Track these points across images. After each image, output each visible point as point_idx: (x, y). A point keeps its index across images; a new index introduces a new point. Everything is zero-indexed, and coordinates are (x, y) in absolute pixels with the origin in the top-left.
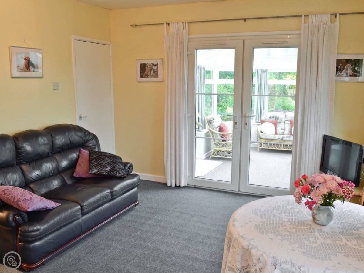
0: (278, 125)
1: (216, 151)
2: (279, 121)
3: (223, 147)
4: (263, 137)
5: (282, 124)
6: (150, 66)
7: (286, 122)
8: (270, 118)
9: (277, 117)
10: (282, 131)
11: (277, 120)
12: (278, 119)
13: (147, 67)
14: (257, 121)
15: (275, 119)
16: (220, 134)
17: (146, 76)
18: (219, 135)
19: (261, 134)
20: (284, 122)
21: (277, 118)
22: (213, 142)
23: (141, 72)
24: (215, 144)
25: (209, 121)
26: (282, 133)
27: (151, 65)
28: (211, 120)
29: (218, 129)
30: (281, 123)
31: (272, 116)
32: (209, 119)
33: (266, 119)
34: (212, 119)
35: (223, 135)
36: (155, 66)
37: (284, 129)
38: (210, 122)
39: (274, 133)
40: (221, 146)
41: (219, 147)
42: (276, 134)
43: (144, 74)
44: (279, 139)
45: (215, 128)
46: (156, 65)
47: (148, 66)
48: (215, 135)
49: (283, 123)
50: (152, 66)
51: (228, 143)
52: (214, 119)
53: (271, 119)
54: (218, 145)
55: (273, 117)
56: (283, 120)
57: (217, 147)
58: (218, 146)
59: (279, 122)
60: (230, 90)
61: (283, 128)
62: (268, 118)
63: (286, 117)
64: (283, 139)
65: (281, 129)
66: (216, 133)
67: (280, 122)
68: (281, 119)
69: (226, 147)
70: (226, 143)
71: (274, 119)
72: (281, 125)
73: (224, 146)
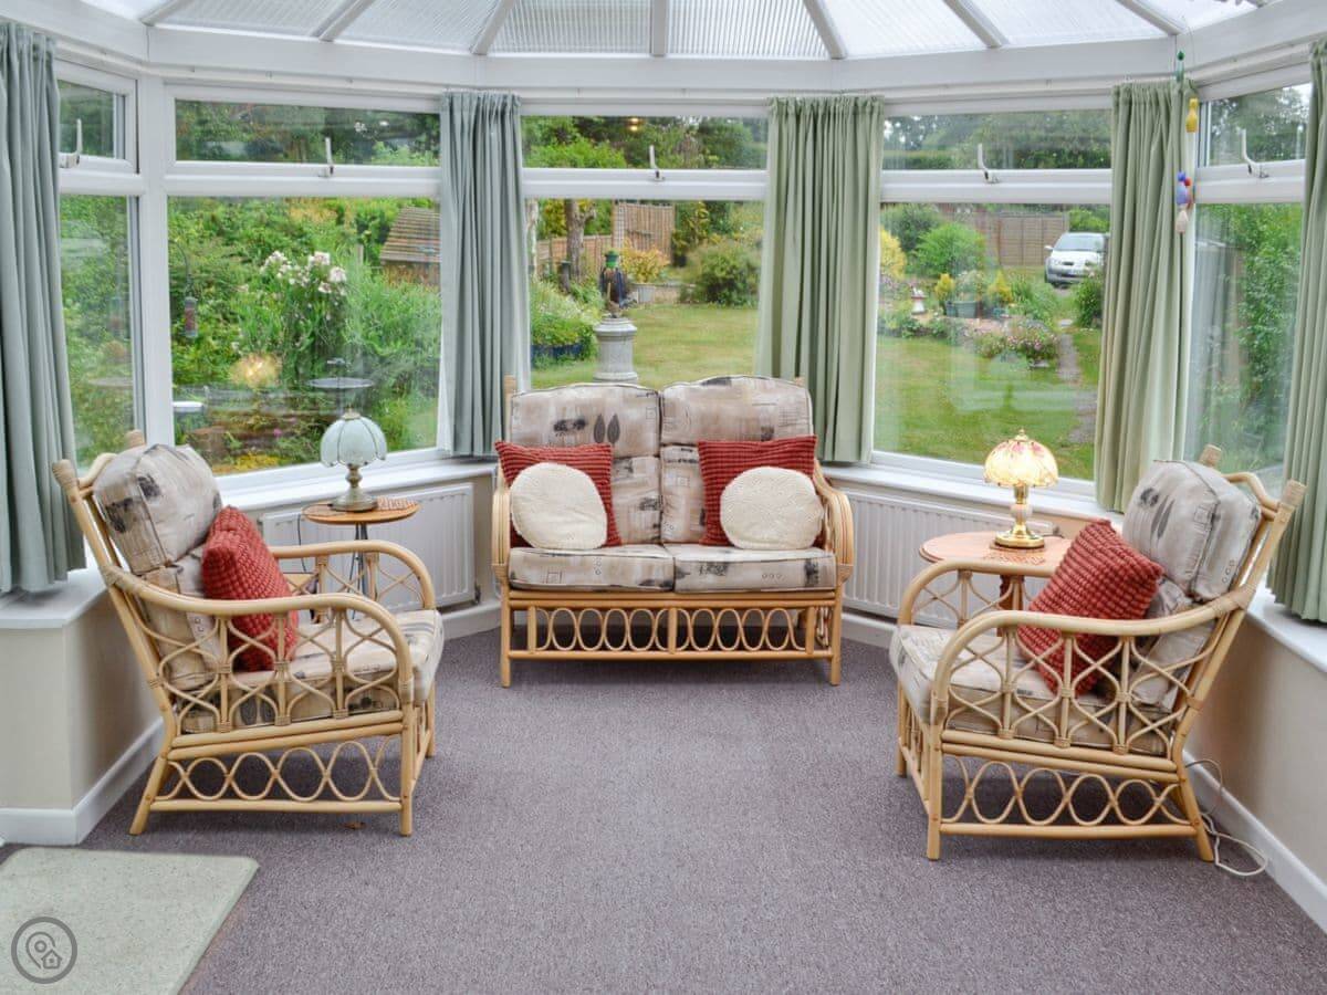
0: (618, 478)
1: (184, 762)
2: (619, 447)
3: (248, 720)
4: (534, 577)
5: (645, 466)
7: (671, 452)
8: (560, 427)
9: (607, 420)
10: (650, 516)
11: (606, 441)
12: (614, 436)
14: (465, 451)
15: (598, 438)
16: (212, 618)
18: (204, 622)
19: (518, 552)
20: (658, 456)
21: (607, 430)
22: (153, 684)
24: (173, 698)
25: (110, 509)
26: (651, 534)
28: (127, 503)
29: (190, 567)
30: (636, 462)
31: (572, 416)
32: (107, 491)
33: (531, 440)
34: (134, 491)
35: (239, 621)
37: (660, 505)
38: (118, 517)
39: (603, 540)
40: (225, 713)
41: (215, 730)
42: (613, 540)
44: (648, 582)
45: (169, 564)
48: (165, 624)
49: (651, 462)
51: (288, 685)
52: (149, 488)
53: (570, 438)
54: (197, 707)
55: (581, 424)
56: (650, 439)
57: (196, 730)
58: (203, 721)
59: (622, 458)
60: (241, 247)
61: (654, 495)
62: (545, 430)
63: (668, 419)
64: (680, 584)
65: (643, 506)
66: (179, 614)
67: (629, 457)
68: (636, 431)
69: (269, 717)
70: (270, 690)
71: (586, 437)
72: (637, 475)
73: (254, 710)
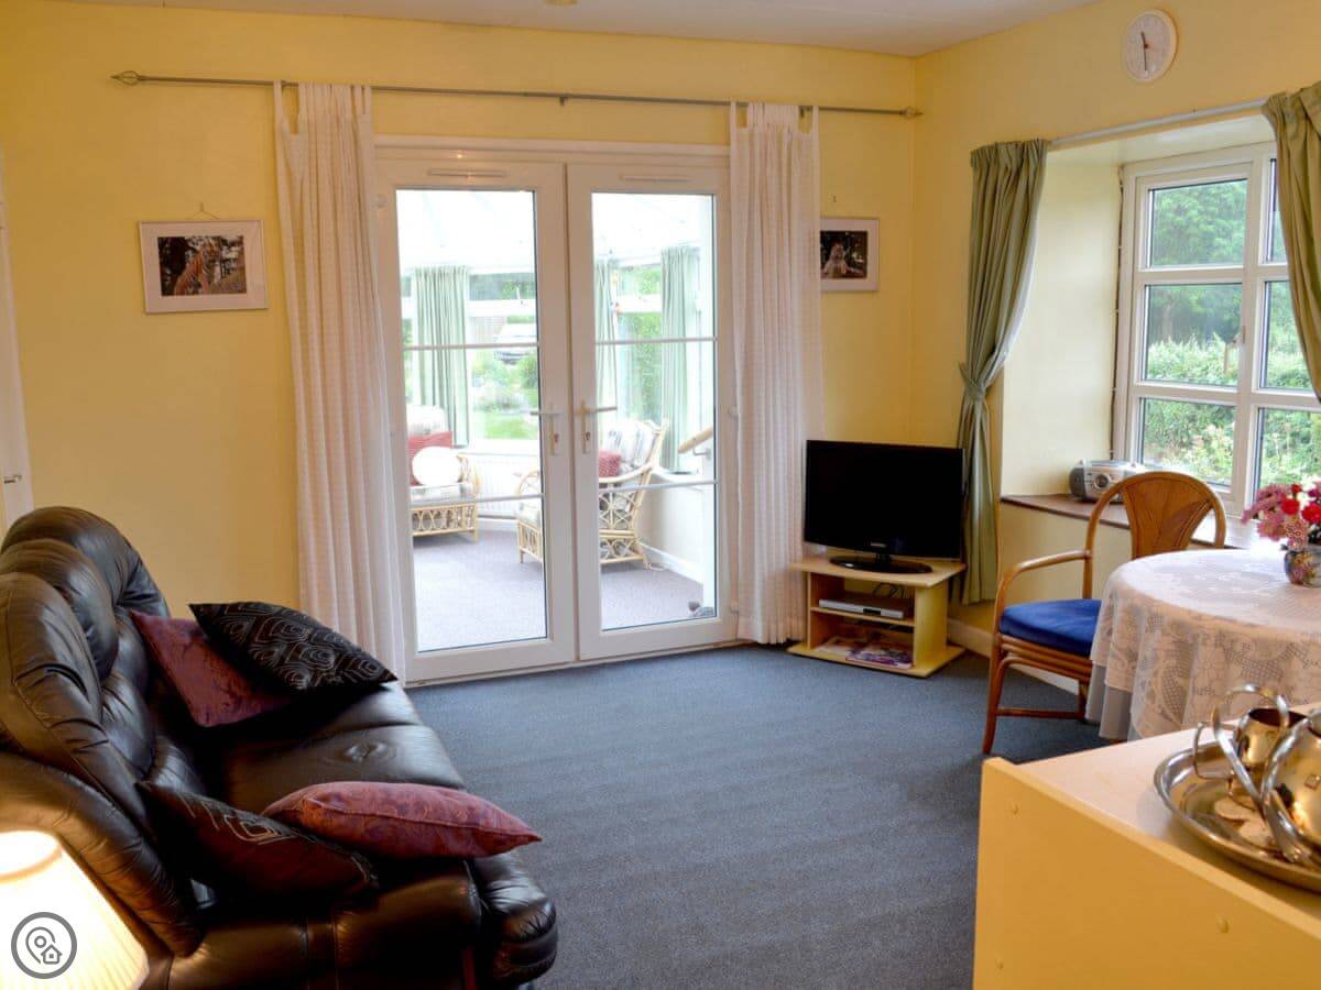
6: (209, 249)
13: (194, 250)
17: (191, 290)
23: (163, 274)
27: (211, 245)
36: (229, 248)
43: (179, 280)
46: (233, 244)
47: (198, 248)
50: (215, 249)
